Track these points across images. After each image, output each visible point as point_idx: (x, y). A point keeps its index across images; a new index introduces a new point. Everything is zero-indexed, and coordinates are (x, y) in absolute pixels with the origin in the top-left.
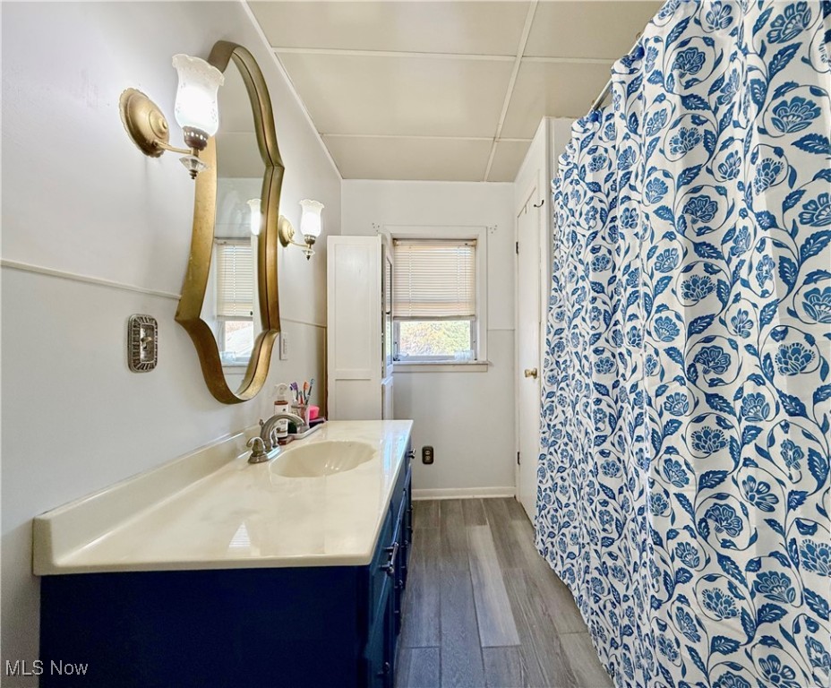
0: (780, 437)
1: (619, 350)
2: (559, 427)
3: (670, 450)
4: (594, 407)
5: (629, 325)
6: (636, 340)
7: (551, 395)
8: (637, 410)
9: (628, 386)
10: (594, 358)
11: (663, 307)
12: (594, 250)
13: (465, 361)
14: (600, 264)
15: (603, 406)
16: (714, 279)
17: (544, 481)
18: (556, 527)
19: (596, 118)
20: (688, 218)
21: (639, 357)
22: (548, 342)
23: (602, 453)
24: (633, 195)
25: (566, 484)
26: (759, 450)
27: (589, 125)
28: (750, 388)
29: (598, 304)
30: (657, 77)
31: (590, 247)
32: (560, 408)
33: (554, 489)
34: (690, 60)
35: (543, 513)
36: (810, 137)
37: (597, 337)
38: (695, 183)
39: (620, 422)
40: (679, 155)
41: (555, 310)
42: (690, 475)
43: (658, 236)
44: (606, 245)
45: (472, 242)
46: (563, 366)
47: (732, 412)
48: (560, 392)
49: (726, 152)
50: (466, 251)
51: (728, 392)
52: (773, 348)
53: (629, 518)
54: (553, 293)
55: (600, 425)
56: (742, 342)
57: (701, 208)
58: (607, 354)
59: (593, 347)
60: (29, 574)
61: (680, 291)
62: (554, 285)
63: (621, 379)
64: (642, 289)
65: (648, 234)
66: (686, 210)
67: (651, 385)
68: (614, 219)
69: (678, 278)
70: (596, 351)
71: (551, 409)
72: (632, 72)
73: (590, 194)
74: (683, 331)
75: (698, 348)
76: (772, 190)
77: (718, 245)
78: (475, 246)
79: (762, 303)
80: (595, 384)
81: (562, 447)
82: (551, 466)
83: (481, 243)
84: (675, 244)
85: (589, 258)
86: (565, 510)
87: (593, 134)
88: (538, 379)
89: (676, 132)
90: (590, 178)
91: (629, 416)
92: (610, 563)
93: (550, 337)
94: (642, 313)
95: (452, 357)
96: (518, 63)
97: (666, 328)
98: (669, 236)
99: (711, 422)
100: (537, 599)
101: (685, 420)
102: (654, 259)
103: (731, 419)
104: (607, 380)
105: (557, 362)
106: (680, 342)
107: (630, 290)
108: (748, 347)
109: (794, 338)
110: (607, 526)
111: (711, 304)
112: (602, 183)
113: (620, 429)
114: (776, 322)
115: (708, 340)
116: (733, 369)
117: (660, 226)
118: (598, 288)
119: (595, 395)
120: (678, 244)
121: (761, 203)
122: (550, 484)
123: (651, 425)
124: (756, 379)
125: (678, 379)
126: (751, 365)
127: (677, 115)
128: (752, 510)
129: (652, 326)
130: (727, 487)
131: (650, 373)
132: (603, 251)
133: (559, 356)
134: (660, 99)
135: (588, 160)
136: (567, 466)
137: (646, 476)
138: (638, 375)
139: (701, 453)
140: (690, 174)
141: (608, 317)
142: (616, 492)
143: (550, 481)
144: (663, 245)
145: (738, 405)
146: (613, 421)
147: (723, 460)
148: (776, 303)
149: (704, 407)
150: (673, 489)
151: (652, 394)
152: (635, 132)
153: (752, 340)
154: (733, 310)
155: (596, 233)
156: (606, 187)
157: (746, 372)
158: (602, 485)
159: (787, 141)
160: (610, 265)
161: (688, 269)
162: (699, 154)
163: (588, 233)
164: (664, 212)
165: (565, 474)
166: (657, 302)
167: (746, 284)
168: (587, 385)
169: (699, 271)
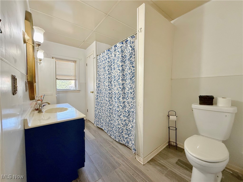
0: (130, 96)
1: (112, 87)
2: (99, 101)
3: (120, 100)
4: (108, 96)
5: (114, 84)
6: (115, 86)
7: (97, 96)
8: (115, 96)
9: (114, 93)
10: (108, 89)
11: (119, 82)
12: (108, 72)
13: (74, 90)
14: (109, 74)
15: (110, 96)
16: (124, 79)
17: (96, 112)
18: (99, 119)
19: (109, 51)
20: (122, 71)
21: (116, 88)
22: (97, 86)
23: (109, 103)
24: (115, 65)
25: (101, 111)
26: (128, 98)
27: (108, 51)
28: (128, 91)
29: (109, 80)
30: (118, 51)
31: (108, 71)
32: (99, 98)
33: (98, 113)
34: (122, 51)
35: (96, 118)
36: (133, 66)
37: (109, 85)
38: (123, 67)
39: (112, 98)
40: (121, 63)
41: (98, 80)
42: (122, 102)
43: (118, 73)
44: (110, 71)
45: (75, 61)
46: (100, 90)
47: (126, 94)
48: (99, 95)
49: (126, 64)
50: (73, 64)
51: (125, 92)
52: (129, 87)
53: (113, 111)
54: (98, 76)
55: (109, 99)
56: (127, 86)
57: (123, 70)
58: (110, 88)
59: (108, 87)
60: (24, 129)
61: (121, 80)
62: (98, 75)
63: (112, 92)
64: (116, 79)
65: (117, 72)
66: (122, 70)
67: (117, 92)
68: (111, 67)
69: (121, 78)
70: (109, 87)
71: (98, 99)
72: (115, 48)
73: (108, 63)
74: (121, 85)
75: (123, 87)
76: (130, 71)
77: (125, 75)
78: (75, 63)
79: (129, 82)
80: (109, 93)
81: (100, 105)
82: (98, 109)
83: (78, 62)
84: (120, 74)
85: (108, 73)
86: (101, 116)
87: (108, 53)
88: (93, 93)
89: (121, 60)
90: (108, 60)
91: (114, 96)
92: (110, 119)
93: (97, 85)
94: (116, 82)
95: (70, 89)
96: (93, 32)
97: (119, 84)
98: (120, 73)
99: (124, 96)
100: (96, 132)
101: (121, 96)
102: (118, 75)
103: (126, 95)
104: (110, 92)
105: (99, 90)
106: (121, 86)
107: (114, 79)
108: (127, 87)
109: (131, 86)
110: (110, 114)
111: (124, 82)
112: (110, 61)
113: (112, 99)
114: (130, 84)
115: (124, 86)
116: (126, 89)
117: (119, 71)
118: (109, 78)
119: (109, 94)
120: (121, 74)
121: (129, 72)
122: (98, 112)
123: (117, 97)
124: (128, 90)
125: (121, 91)
126: (128, 89)
127: (121, 58)
128: (128, 104)
129: (117, 84)
130: (125, 103)
131: (117, 90)
132: (110, 72)
133: (99, 89)
134: (119, 55)
135: (108, 57)
136: (101, 108)
137: (116, 104)
138: (115, 90)
139: (123, 99)
140: (122, 65)
141: (110, 82)
142: (111, 108)
143: (98, 111)
144: (119, 74)
145: (126, 93)
146: (111, 98)
147: (125, 100)
148: (130, 82)
149: (123, 94)
150: (120, 105)
151: (118, 93)
152: (115, 57)
153: (128, 86)
154: (126, 82)
155: (109, 69)
156: (110, 62)
157: (127, 90)
158: (109, 108)
159: (131, 66)
160: (111, 74)
161: (122, 77)
162: (123, 63)
163: (107, 69)
164: (119, 70)
165: (101, 110)
166: (118, 81)
167: (127, 80)
168: (107, 93)
169: (123, 78)
